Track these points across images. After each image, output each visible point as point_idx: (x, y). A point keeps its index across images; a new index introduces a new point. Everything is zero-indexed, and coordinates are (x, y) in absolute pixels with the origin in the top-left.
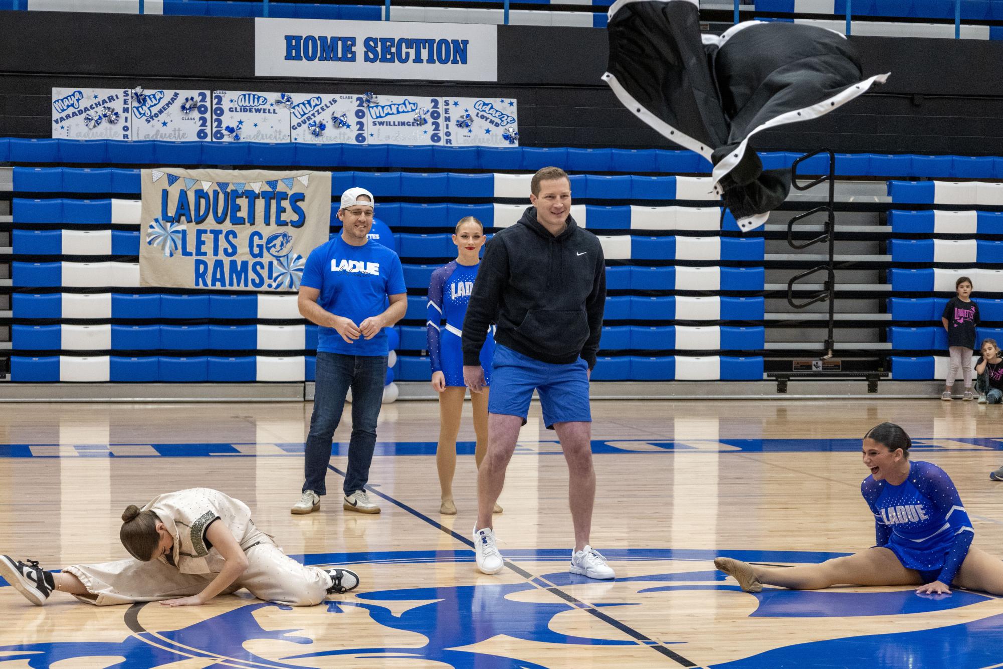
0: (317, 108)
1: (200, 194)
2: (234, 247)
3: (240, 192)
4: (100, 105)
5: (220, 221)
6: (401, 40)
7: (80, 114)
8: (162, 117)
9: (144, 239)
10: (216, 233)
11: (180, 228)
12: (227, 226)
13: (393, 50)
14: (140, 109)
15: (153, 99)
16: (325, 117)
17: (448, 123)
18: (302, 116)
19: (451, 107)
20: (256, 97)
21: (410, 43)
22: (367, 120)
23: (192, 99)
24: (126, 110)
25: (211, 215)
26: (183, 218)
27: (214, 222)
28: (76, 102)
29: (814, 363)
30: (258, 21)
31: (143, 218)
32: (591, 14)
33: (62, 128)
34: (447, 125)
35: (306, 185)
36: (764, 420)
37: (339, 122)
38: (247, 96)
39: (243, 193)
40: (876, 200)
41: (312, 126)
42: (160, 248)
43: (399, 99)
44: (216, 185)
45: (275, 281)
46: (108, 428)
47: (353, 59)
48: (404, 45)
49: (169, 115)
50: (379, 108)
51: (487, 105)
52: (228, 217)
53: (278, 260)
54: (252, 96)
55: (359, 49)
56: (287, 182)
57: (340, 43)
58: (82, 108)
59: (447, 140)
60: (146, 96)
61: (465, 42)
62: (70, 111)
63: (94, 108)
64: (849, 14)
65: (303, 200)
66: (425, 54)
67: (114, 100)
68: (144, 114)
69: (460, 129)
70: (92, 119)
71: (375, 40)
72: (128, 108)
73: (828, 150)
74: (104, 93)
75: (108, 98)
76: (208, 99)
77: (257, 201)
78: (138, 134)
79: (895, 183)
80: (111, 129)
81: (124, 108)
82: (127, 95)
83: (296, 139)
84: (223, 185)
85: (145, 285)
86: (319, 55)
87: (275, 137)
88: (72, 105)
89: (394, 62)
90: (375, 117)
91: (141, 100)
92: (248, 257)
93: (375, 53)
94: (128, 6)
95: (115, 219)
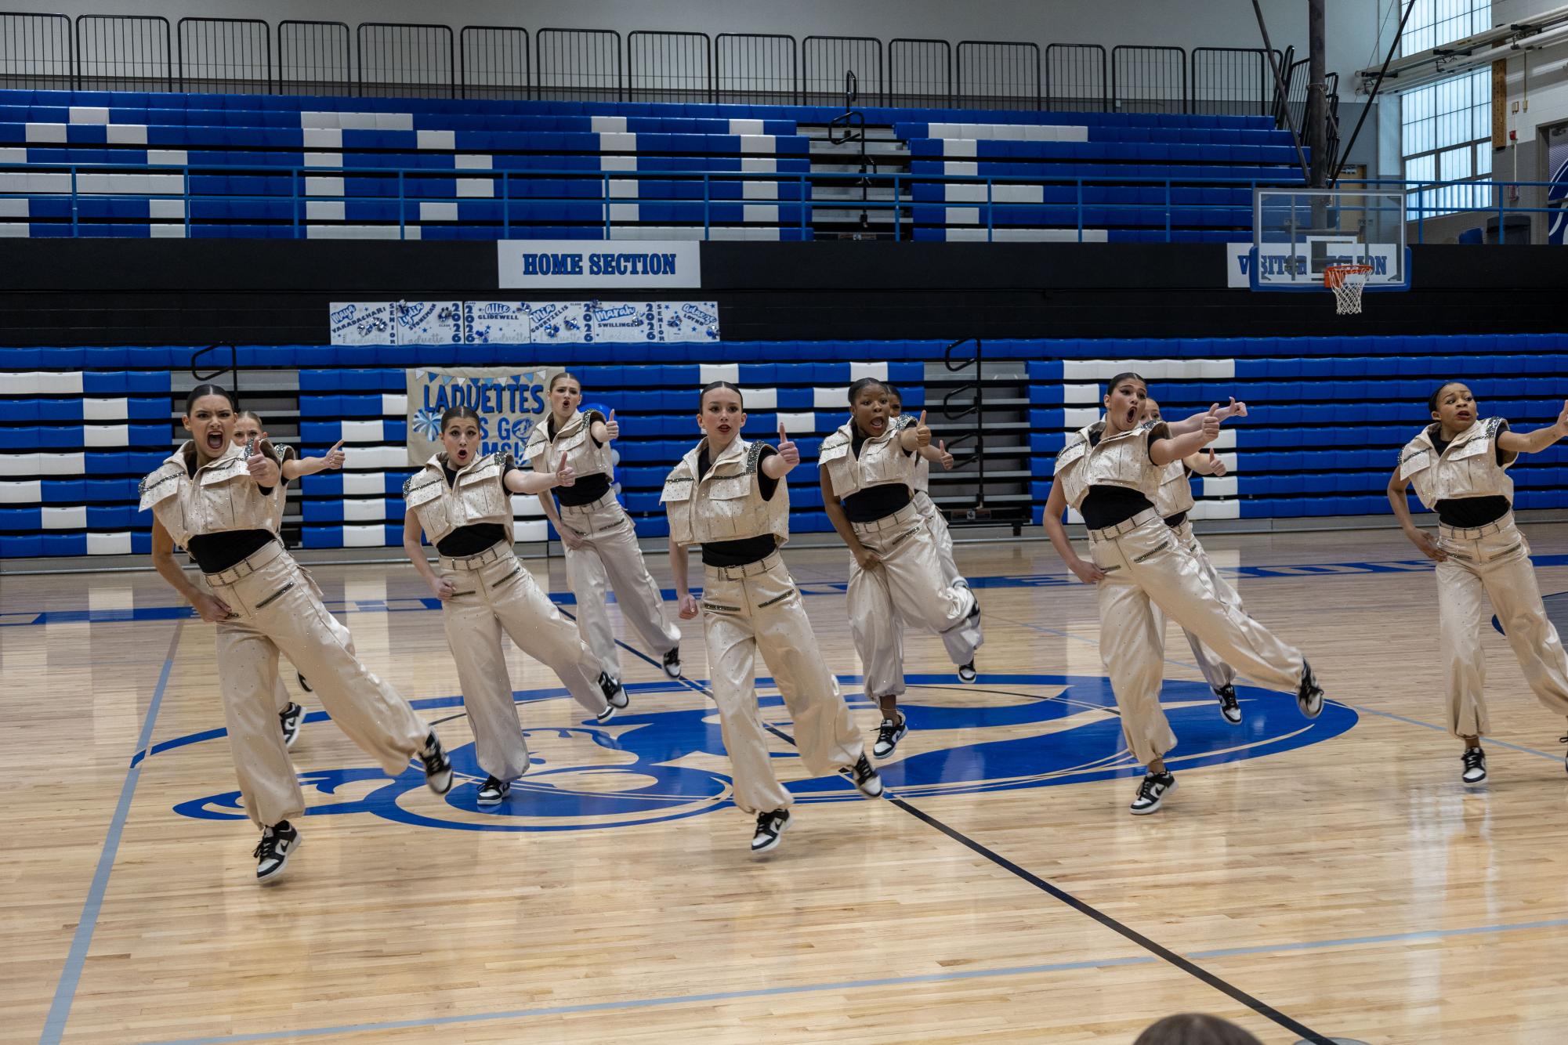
0: (552, 314)
1: (456, 388)
3: (489, 386)
4: (370, 316)
6: (620, 256)
7: (354, 324)
8: (423, 325)
9: (411, 427)
13: (614, 264)
14: (404, 318)
15: (415, 310)
16: (558, 321)
17: (660, 323)
18: (540, 321)
19: (663, 310)
20: (501, 306)
21: (627, 258)
22: (594, 323)
23: (447, 309)
24: (392, 320)
28: (349, 314)
29: (969, 513)
30: (500, 242)
31: (409, 409)
32: (778, 229)
33: (340, 335)
34: (660, 325)
37: (569, 325)
38: (493, 306)
39: (492, 387)
40: (1016, 377)
41: (548, 329)
42: (424, 434)
43: (619, 305)
44: (469, 380)
46: (385, 586)
47: (581, 272)
48: (622, 259)
49: (428, 323)
50: (604, 312)
51: (693, 307)
54: (497, 306)
55: (585, 264)
56: (527, 376)
57: (569, 259)
58: (355, 319)
59: (660, 337)
60: (408, 308)
61: (673, 256)
62: (346, 321)
63: (365, 319)
64: (991, 224)
66: (640, 267)
67: (382, 311)
68: (407, 323)
69: (671, 328)
70: (364, 328)
71: (598, 256)
72: (394, 318)
73: (976, 336)
74: (373, 306)
75: (378, 310)
76: (461, 308)
77: (504, 393)
78: (402, 339)
79: (1031, 363)
80: (380, 336)
81: (390, 318)
82: (393, 307)
83: (535, 340)
84: (475, 381)
85: (412, 465)
86: (551, 270)
87: (518, 340)
88: (347, 317)
89: (615, 273)
90: (600, 320)
91: (405, 311)
92: (497, 440)
93: (599, 267)
94: (391, 232)
95: (386, 411)
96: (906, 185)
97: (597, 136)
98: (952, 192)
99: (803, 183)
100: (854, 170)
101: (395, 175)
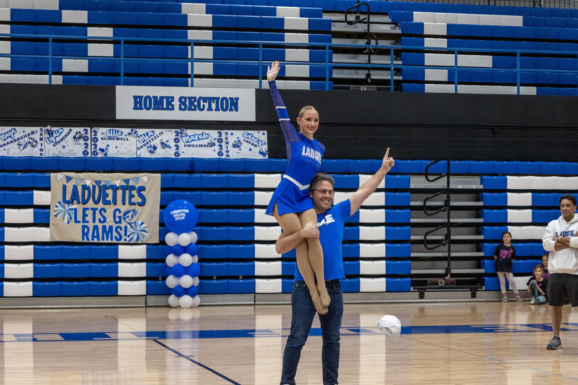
0: (152, 137)
1: (85, 187)
2: (105, 218)
3: (108, 186)
4: (26, 137)
5: (96, 203)
6: (200, 98)
7: (15, 142)
8: (62, 143)
9: (52, 214)
10: (94, 210)
11: (73, 207)
12: (101, 205)
13: (196, 103)
14: (50, 138)
15: (57, 133)
16: (157, 142)
17: (227, 145)
18: (143, 142)
19: (229, 136)
20: (117, 131)
21: (205, 99)
22: (181, 144)
23: (80, 132)
25: (91, 199)
26: (75, 201)
27: (93, 203)
28: (12, 135)
29: (440, 281)
30: (117, 87)
31: (52, 202)
32: (309, 82)
33: (5, 150)
34: (227, 147)
35: (146, 181)
36: (412, 315)
37: (164, 145)
38: (111, 131)
39: (110, 187)
40: (474, 187)
41: (149, 147)
42: (62, 218)
43: (199, 132)
44: (94, 182)
45: (128, 237)
46: (32, 324)
47: (173, 109)
48: (202, 100)
49: (66, 142)
50: (188, 137)
51: (250, 134)
52: (101, 201)
53: (130, 225)
54: (114, 131)
55: (176, 103)
56: (135, 180)
57: (165, 100)
58: (16, 138)
59: (227, 155)
60: (53, 131)
61: (237, 99)
62: (9, 140)
63: (23, 138)
64: (456, 81)
65: (144, 190)
66: (214, 106)
67: (34, 133)
68: (52, 142)
69: (234, 149)
70: (22, 145)
71: (185, 98)
72: (43, 138)
73: (446, 159)
74: (28, 130)
75: (31, 132)
76: (89, 132)
77: (118, 191)
78: (48, 153)
79: (484, 177)
80: (33, 150)
81: (40, 138)
82: (42, 131)
83: (140, 155)
84: (98, 182)
85: (53, 240)
86: (153, 107)
87: (128, 154)
88: (10, 137)
89: (196, 110)
90: (185, 142)
91: (50, 133)
92: (112, 224)
93: (185, 105)
94: (43, 79)
95: (36, 202)
96: (398, 54)
97: (186, 16)
98: (430, 59)
99: (328, 51)
100: (362, 43)
101: (46, 40)
